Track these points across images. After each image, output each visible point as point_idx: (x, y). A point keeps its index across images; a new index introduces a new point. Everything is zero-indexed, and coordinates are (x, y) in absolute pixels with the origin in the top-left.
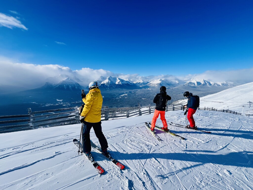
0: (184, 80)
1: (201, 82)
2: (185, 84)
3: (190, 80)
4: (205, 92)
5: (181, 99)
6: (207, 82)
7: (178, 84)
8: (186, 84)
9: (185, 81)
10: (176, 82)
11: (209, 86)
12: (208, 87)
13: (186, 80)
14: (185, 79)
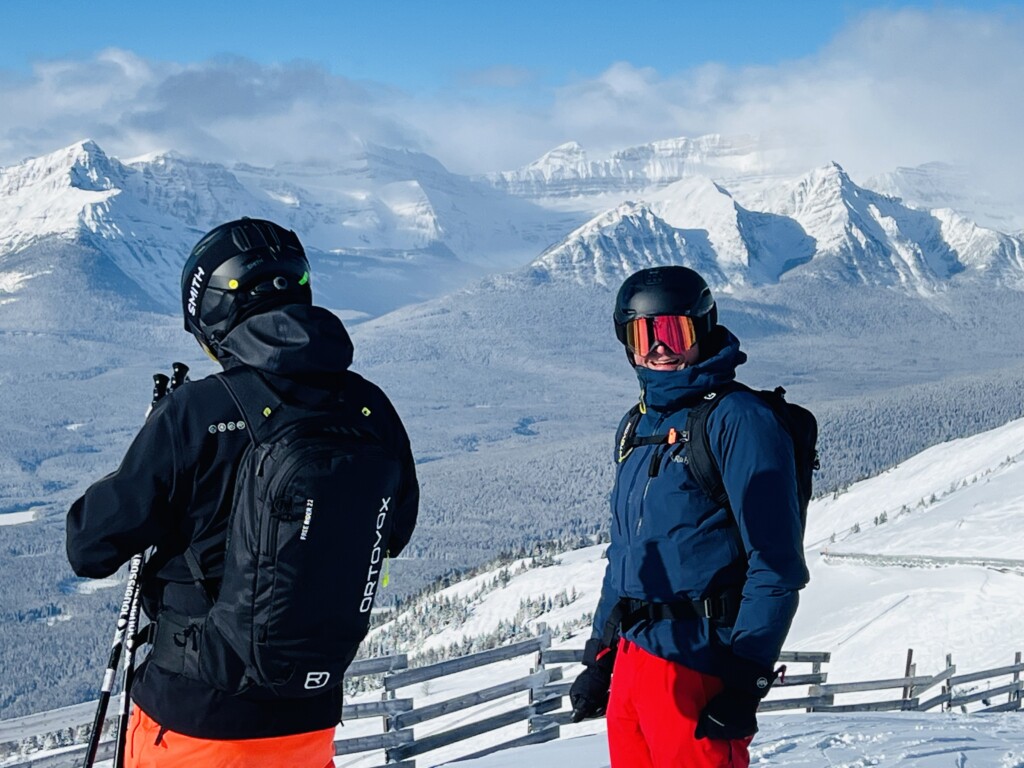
0: (529, 171)
1: (805, 220)
2: (548, 260)
3: (640, 183)
4: (879, 399)
5: (506, 558)
6: (888, 225)
7: (437, 249)
8: (565, 261)
9: (546, 203)
10: (387, 224)
11: (922, 291)
12: (917, 313)
13: (562, 186)
14: (547, 166)
